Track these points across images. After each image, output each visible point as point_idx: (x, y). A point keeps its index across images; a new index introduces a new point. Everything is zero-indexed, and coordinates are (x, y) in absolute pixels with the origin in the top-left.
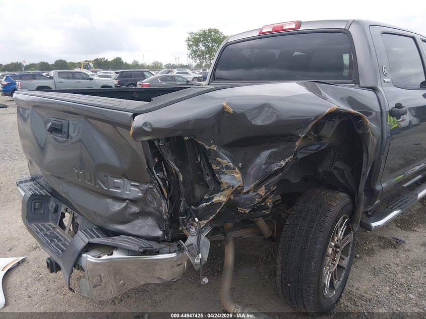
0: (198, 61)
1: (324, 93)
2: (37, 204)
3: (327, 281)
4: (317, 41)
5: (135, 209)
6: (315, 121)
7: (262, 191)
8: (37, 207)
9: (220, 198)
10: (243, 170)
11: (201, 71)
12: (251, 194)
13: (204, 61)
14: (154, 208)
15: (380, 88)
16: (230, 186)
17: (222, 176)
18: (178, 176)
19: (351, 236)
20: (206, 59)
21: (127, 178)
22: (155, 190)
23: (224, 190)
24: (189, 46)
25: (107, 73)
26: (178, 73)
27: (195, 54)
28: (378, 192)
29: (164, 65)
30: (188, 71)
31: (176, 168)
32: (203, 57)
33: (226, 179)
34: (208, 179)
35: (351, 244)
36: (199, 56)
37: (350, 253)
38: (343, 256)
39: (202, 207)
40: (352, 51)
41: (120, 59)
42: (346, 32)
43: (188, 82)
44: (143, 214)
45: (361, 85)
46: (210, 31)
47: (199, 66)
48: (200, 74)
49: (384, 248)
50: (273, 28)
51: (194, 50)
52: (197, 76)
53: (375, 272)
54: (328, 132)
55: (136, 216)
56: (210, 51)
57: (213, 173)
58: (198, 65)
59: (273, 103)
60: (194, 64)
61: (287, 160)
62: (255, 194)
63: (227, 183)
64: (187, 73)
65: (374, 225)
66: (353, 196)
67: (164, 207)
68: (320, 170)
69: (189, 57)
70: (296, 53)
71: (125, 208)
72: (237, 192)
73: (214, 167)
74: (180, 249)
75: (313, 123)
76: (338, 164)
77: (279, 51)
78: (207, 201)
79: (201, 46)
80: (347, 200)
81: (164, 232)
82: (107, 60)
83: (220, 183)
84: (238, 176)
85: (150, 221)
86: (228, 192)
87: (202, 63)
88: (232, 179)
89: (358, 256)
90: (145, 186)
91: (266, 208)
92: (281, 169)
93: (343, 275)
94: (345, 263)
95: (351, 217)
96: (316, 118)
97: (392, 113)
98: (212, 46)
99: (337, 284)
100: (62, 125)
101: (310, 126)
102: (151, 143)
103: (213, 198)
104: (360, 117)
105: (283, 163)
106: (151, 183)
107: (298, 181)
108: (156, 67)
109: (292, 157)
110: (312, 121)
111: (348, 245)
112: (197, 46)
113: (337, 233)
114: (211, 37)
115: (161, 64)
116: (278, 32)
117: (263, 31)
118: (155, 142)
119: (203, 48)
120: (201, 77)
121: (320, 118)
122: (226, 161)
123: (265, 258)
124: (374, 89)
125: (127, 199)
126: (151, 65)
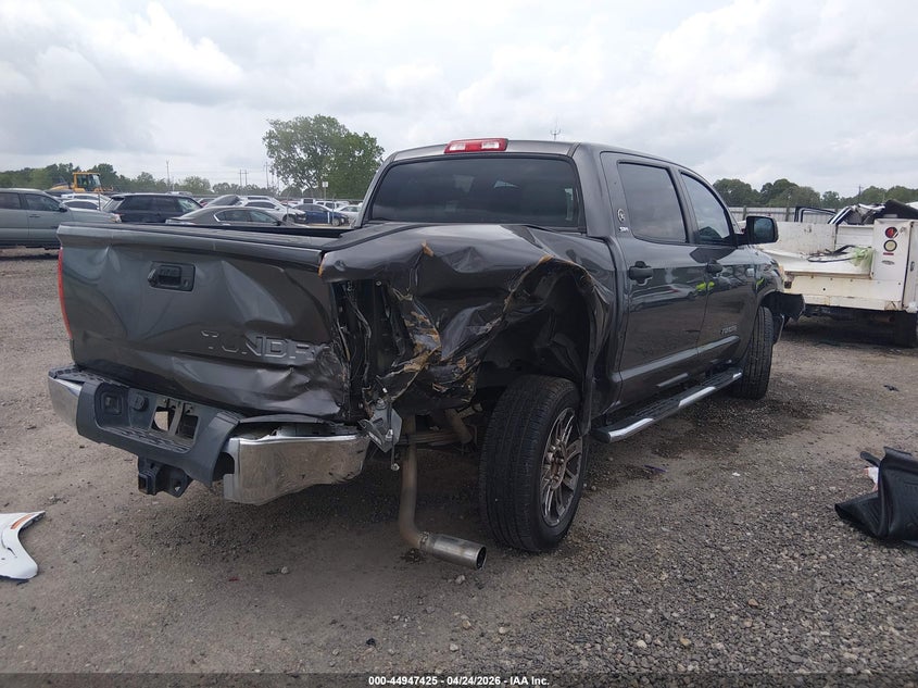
0: (291, 181)
1: (538, 241)
2: (109, 399)
3: (548, 501)
4: (530, 168)
5: (302, 379)
6: (528, 272)
7: (462, 364)
8: (108, 404)
9: (413, 366)
10: (441, 330)
11: (301, 202)
12: (449, 367)
13: (305, 181)
14: (329, 377)
15: (614, 240)
16: (426, 349)
17: (416, 336)
18: (364, 331)
19: (579, 444)
20: (309, 178)
21: (289, 338)
22: (332, 353)
23: (418, 355)
24: (272, 149)
25: (85, 198)
26: (249, 204)
27: (284, 166)
28: (616, 385)
29: (212, 185)
30: (271, 200)
31: (364, 320)
32: (303, 174)
33: (420, 340)
34: (398, 340)
35: (580, 457)
36: (293, 171)
37: (578, 469)
38: (570, 473)
39: (391, 378)
40: (577, 185)
41: (109, 168)
42: (567, 161)
43: (279, 223)
44: (313, 385)
45: (590, 234)
46: (320, 120)
47: (293, 193)
48: (300, 208)
49: (633, 478)
50: (467, 146)
51: (283, 157)
52: (293, 212)
53: (617, 506)
54: (545, 291)
55: (303, 388)
56: (316, 161)
57: (405, 332)
58: (290, 188)
59: (479, 247)
60: (282, 187)
61: (494, 322)
62: (454, 366)
63: (422, 346)
64: (272, 206)
65: (613, 434)
66: (579, 383)
67: (345, 373)
68: (537, 347)
69: (272, 171)
70: (499, 184)
71: (289, 378)
72: (434, 359)
73: (407, 323)
74: (361, 431)
75: (525, 274)
76: (558, 339)
77: (472, 178)
78: (396, 369)
79: (298, 150)
80: (571, 387)
81: (342, 407)
82: (78, 169)
83: (413, 346)
84: (436, 337)
85: (323, 394)
86: (423, 358)
87: (300, 185)
88: (427, 340)
89: (594, 488)
90: (319, 348)
91: (466, 394)
92: (486, 335)
93: (570, 500)
94: (572, 483)
95: (577, 415)
96: (528, 268)
97: (631, 274)
98: (323, 151)
99: (562, 511)
100: (181, 271)
101: (522, 278)
102: (338, 287)
103: (403, 366)
104: (581, 272)
105: (489, 327)
106: (328, 344)
107: (507, 365)
108: (196, 188)
109: (500, 319)
110: (523, 272)
111: (576, 456)
112: (291, 150)
113: (559, 434)
114: (320, 134)
115: (206, 184)
116: (474, 153)
117: (453, 148)
118: (344, 286)
119: (303, 156)
120: (302, 216)
121: (533, 268)
122: (421, 316)
123: (457, 496)
124: (606, 240)
125: (291, 366)
126: (181, 183)
